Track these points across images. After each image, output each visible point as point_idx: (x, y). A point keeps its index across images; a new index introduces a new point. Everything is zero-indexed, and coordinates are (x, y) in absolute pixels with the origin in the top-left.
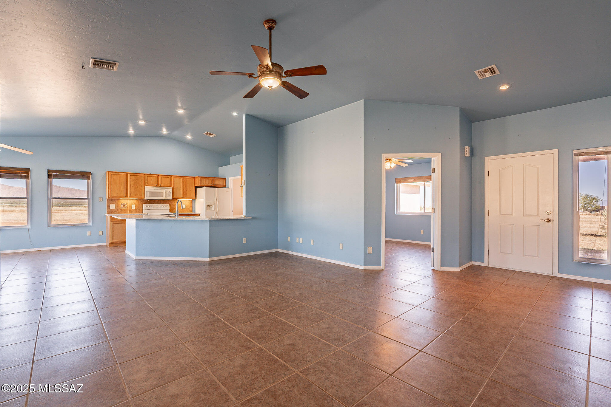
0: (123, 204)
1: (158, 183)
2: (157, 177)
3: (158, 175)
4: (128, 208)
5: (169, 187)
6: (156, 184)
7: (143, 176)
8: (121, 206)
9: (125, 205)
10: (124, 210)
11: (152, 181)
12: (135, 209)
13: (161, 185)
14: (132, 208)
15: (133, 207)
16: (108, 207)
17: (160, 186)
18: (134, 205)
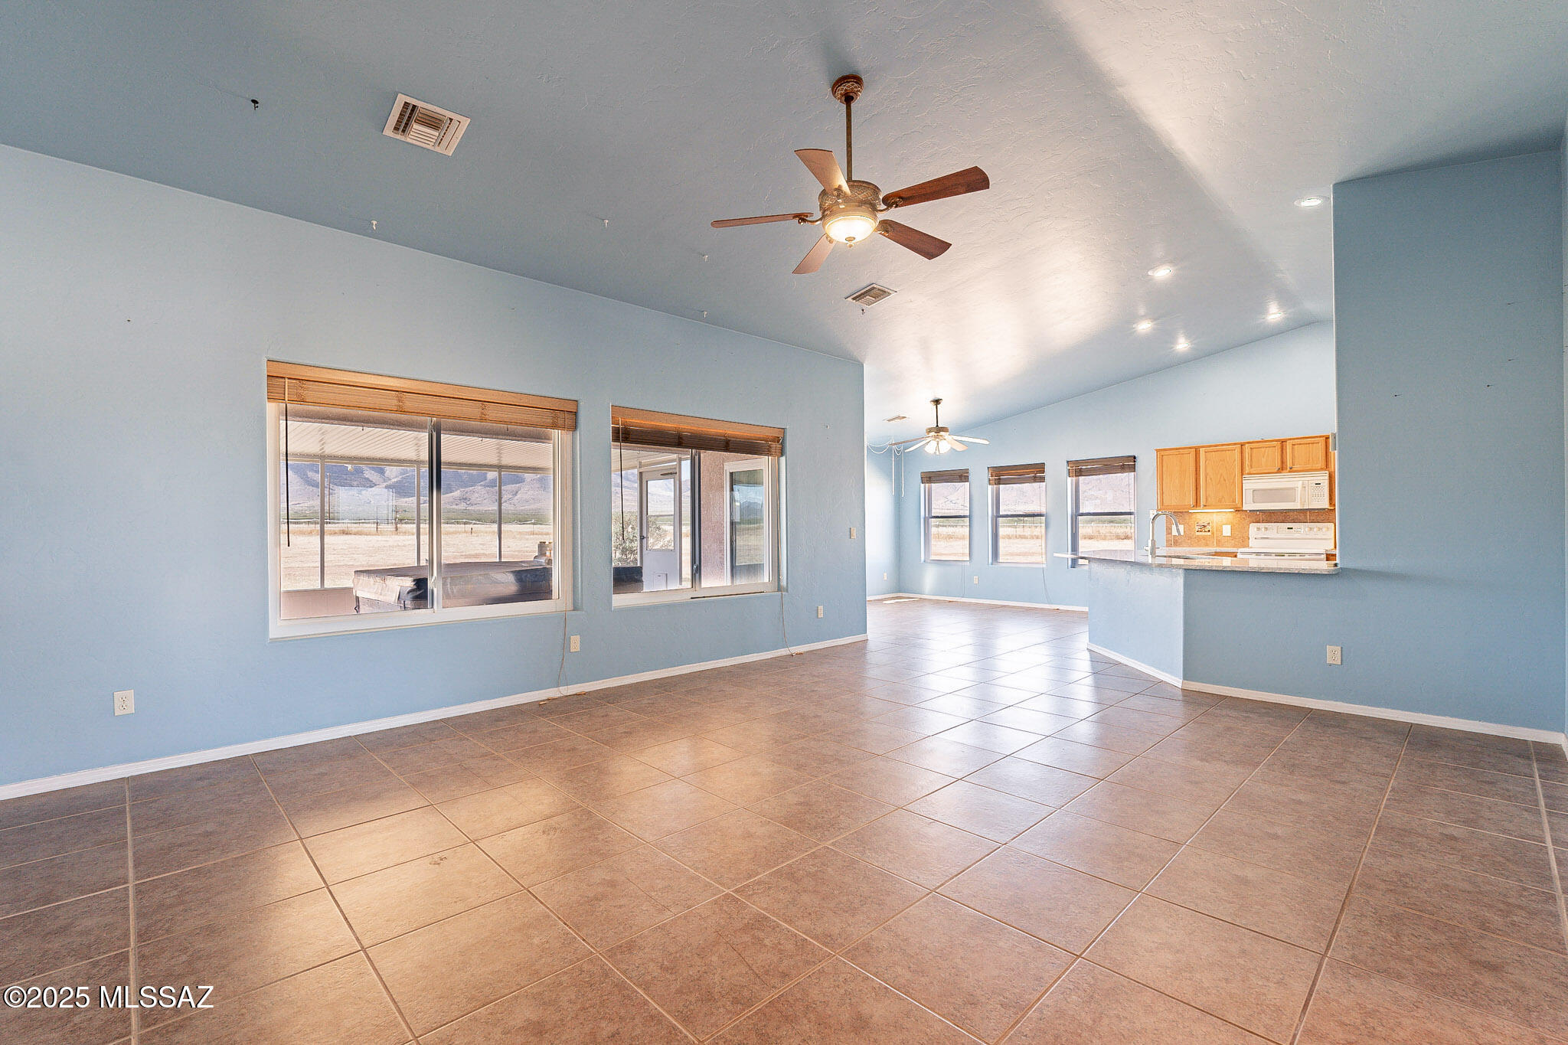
0: (1201, 523)
1: (1283, 462)
2: (1280, 446)
3: (1283, 442)
4: (1213, 533)
5: (1322, 469)
6: (1278, 464)
7: (1239, 450)
8: (1197, 528)
9: (1205, 526)
10: (1204, 538)
11: (1264, 460)
12: (1232, 537)
13: (1291, 468)
14: (1224, 535)
15: (1227, 531)
16: (1169, 530)
17: (1290, 472)
18: (1229, 527)
